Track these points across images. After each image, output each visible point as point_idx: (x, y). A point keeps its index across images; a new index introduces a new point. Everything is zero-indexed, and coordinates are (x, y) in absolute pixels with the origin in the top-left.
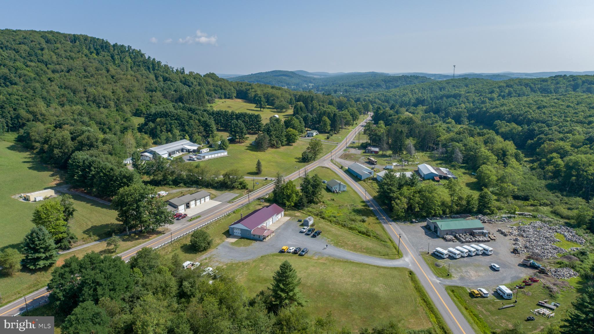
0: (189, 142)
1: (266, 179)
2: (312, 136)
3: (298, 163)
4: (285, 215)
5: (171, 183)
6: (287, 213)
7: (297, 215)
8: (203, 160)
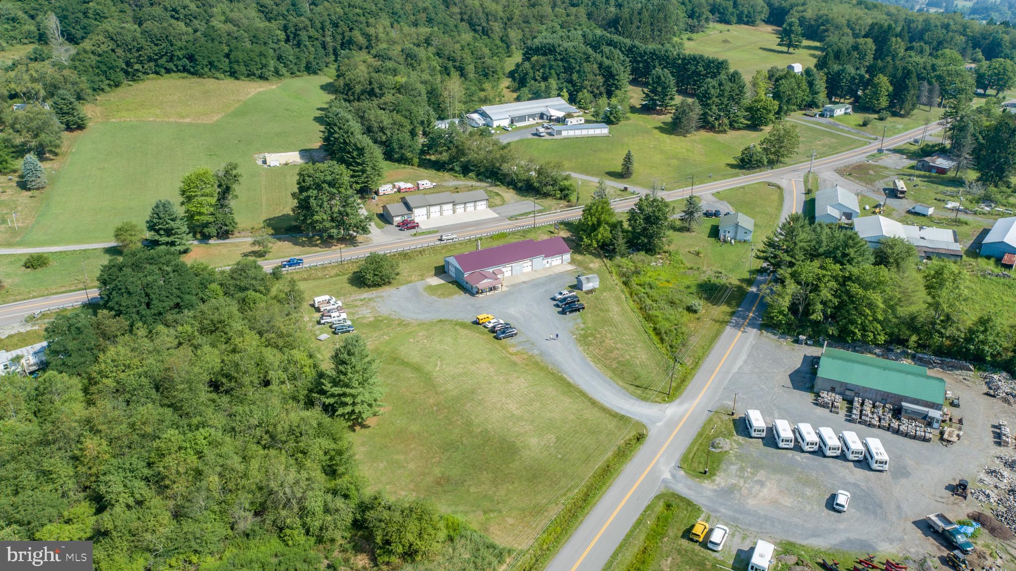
0: (563, 102)
1: (626, 189)
2: (832, 116)
3: (728, 168)
4: (573, 262)
5: (457, 168)
6: (579, 257)
7: (591, 265)
8: (556, 137)
